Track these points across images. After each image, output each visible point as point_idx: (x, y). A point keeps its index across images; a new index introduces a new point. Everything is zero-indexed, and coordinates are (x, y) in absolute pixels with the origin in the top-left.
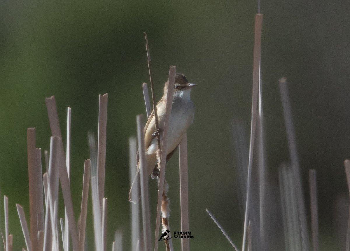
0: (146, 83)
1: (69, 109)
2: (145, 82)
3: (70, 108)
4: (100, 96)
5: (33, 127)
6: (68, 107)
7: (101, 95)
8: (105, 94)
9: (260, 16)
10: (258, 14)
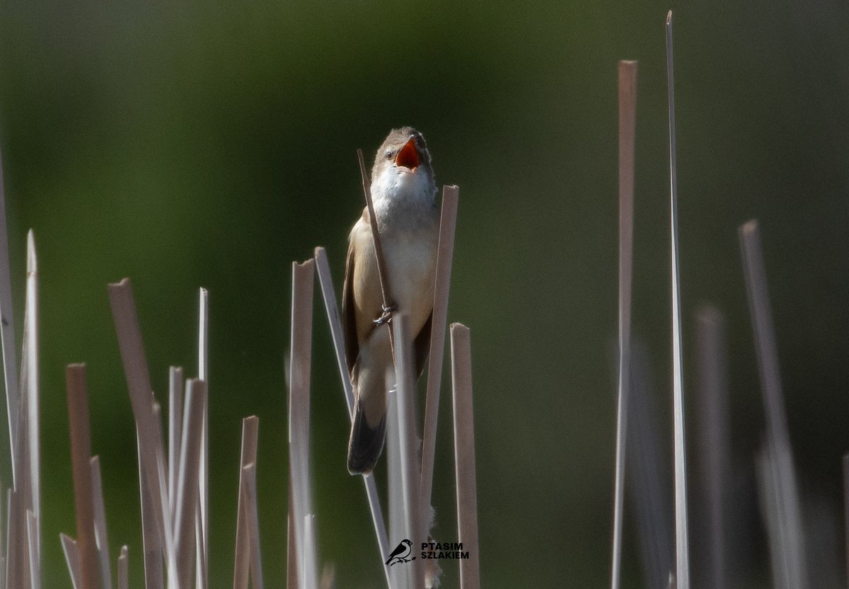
0: (323, 248)
1: (203, 293)
2: (322, 246)
3: (206, 292)
4: (295, 265)
5: (81, 362)
6: (201, 289)
7: (296, 262)
8: (307, 259)
9: (630, 66)
10: (625, 62)
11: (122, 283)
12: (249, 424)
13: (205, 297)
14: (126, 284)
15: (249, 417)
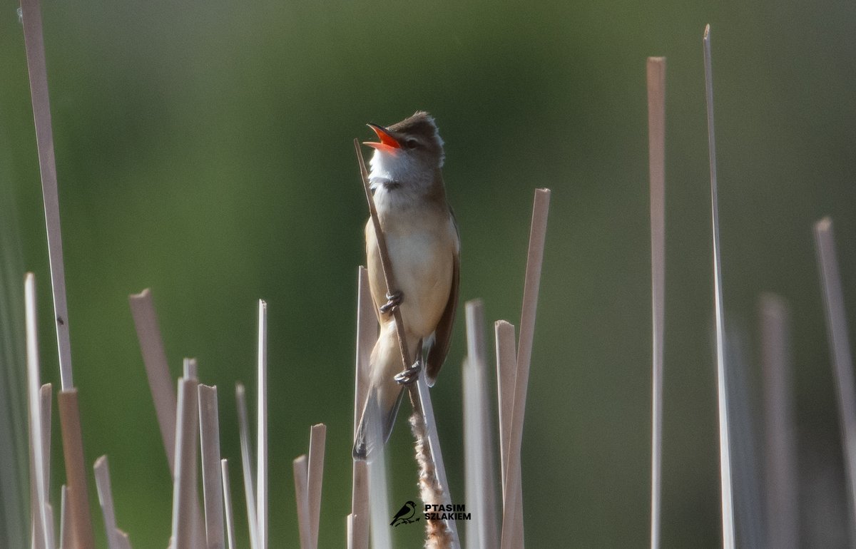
1: (262, 306)
3: (265, 304)
4: (362, 269)
6: (260, 301)
9: (658, 64)
10: (653, 59)
11: (143, 294)
12: (316, 431)
13: (264, 309)
14: (148, 296)
15: (317, 425)
